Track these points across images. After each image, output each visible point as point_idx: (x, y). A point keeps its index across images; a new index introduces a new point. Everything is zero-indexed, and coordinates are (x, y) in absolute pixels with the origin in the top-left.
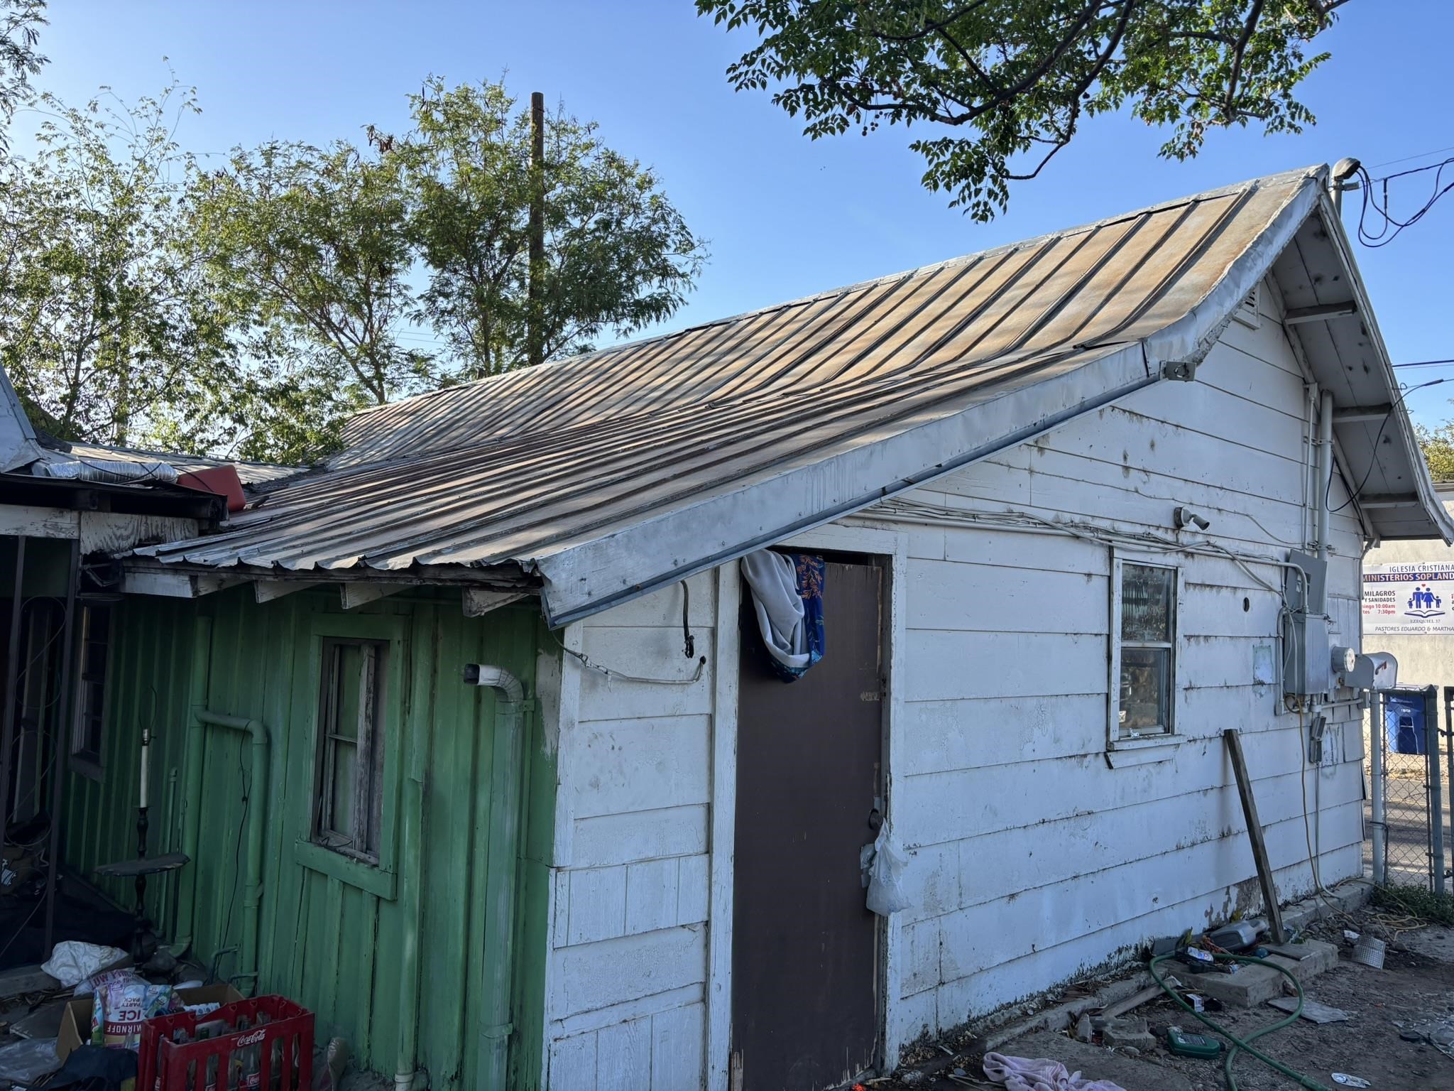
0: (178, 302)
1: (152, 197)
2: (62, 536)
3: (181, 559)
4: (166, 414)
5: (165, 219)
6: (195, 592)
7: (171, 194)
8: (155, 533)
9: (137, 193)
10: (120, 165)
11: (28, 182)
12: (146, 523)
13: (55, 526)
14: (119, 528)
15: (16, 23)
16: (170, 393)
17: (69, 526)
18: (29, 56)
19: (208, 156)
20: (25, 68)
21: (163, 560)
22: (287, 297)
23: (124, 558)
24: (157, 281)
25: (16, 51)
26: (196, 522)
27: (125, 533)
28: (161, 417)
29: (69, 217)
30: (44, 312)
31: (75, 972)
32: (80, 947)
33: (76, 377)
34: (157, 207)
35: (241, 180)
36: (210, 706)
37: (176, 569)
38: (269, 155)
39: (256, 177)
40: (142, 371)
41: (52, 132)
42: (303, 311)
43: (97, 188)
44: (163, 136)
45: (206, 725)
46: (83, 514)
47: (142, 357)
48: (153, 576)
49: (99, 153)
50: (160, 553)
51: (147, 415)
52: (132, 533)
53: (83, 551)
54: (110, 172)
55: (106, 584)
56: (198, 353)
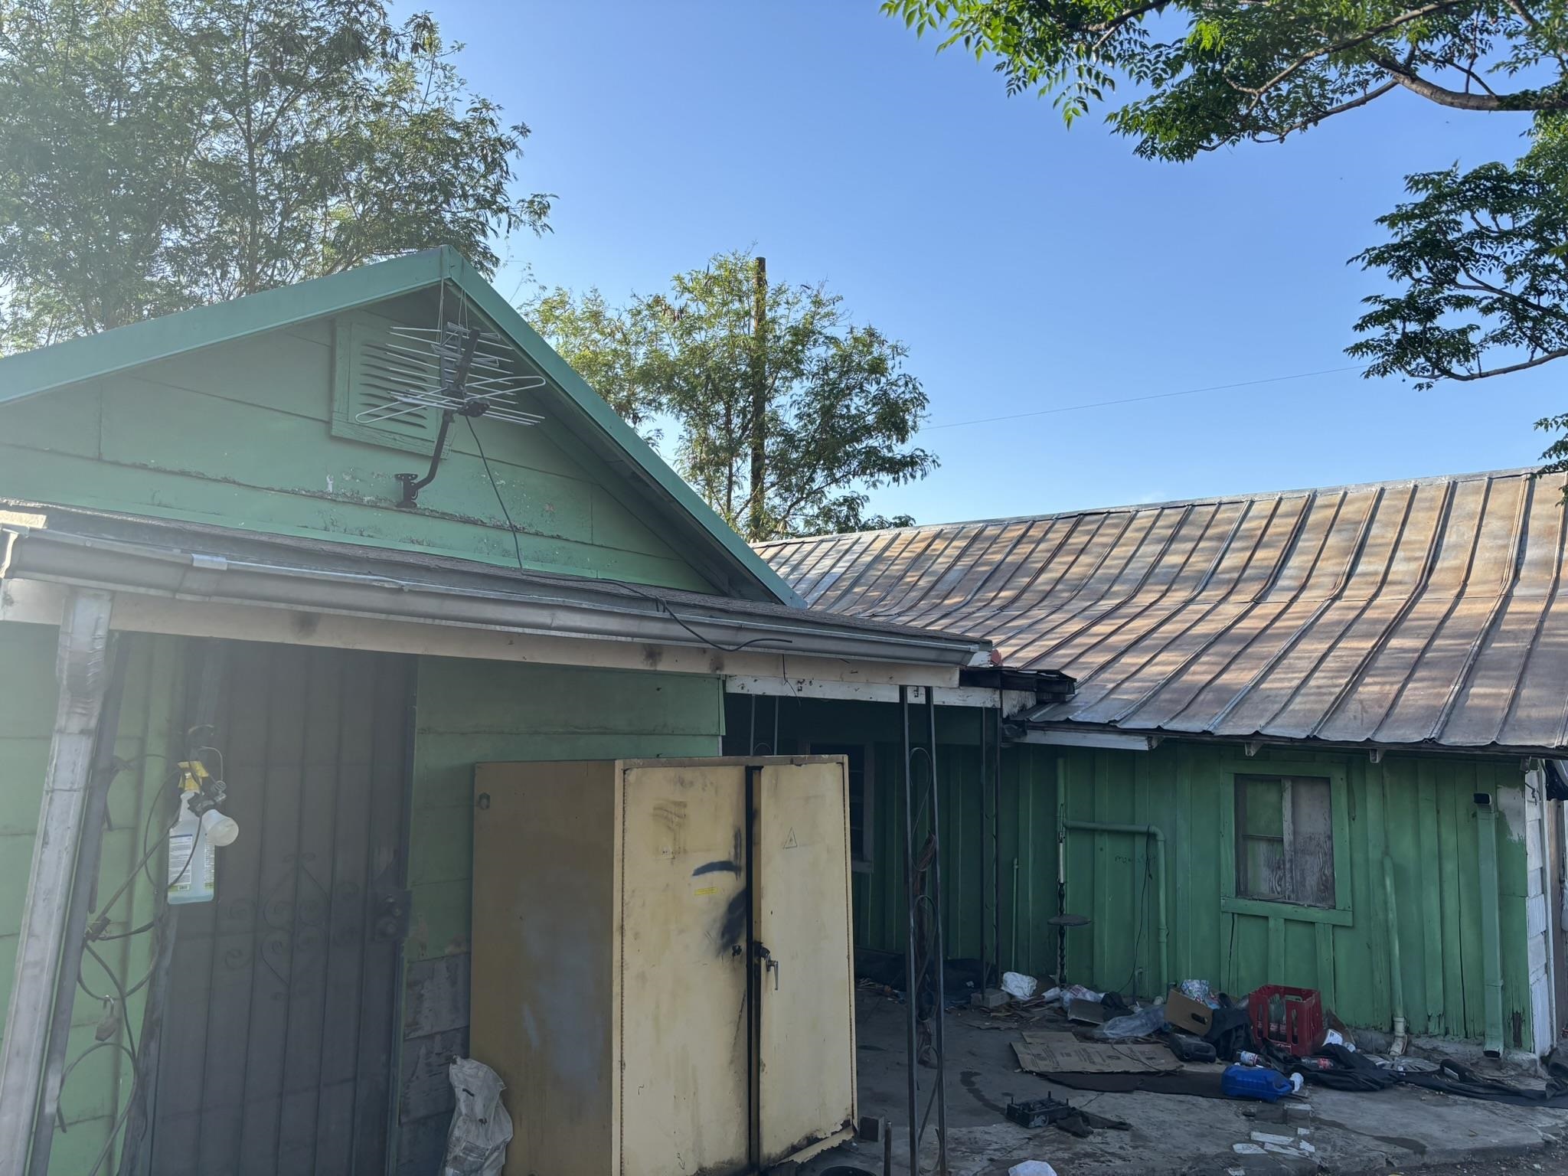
6: (1151, 747)
8: (1023, 702)
12: (1021, 696)
14: (1013, 700)
27: (1015, 703)
36: (1069, 817)
37: (1127, 732)
53: (1004, 716)
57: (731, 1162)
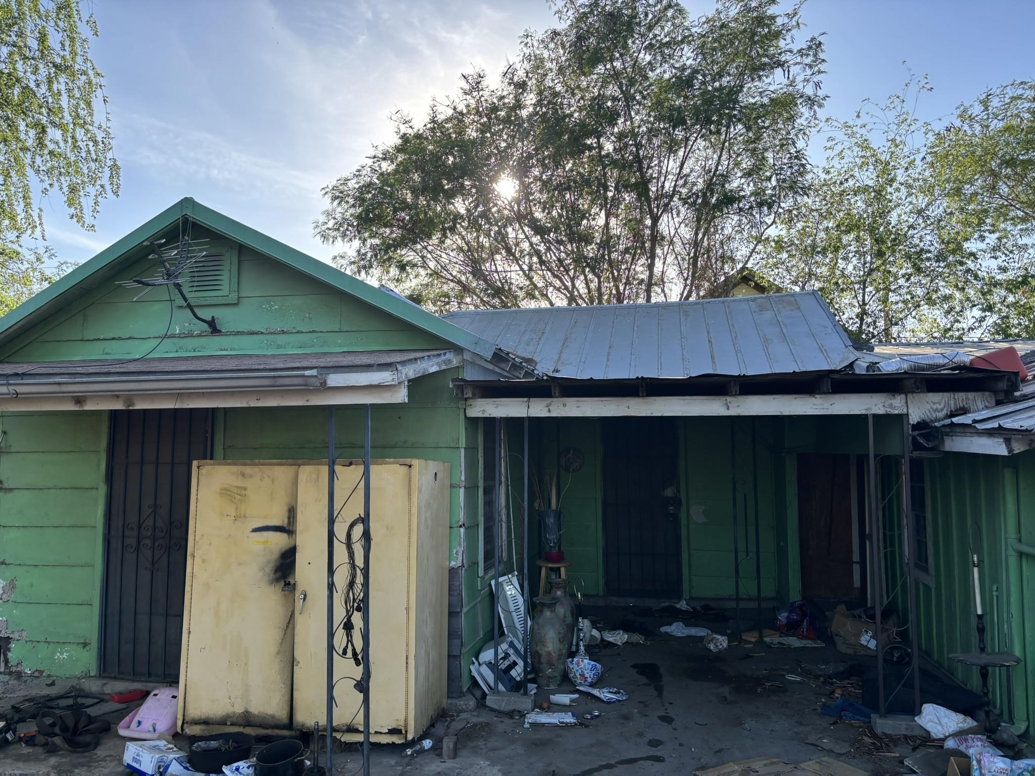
0: (928, 232)
1: (902, 163)
2: (896, 412)
3: (997, 426)
4: (926, 314)
5: (913, 175)
6: (1010, 450)
7: (915, 156)
8: (961, 405)
9: (892, 164)
10: (879, 148)
11: (822, 180)
12: (954, 398)
13: (891, 406)
14: (935, 403)
15: (808, 81)
16: (930, 299)
17: (900, 405)
18: (817, 99)
19: (940, 120)
20: (816, 107)
21: (980, 426)
22: (1011, 205)
23: (944, 426)
24: (911, 220)
25: (809, 98)
26: (991, 394)
27: (940, 407)
28: (924, 317)
29: (849, 194)
30: (840, 261)
31: (940, 728)
32: (942, 711)
33: (864, 300)
34: (907, 169)
35: (966, 127)
36: (1023, 539)
37: (990, 433)
38: (985, 103)
39: (977, 122)
40: (908, 287)
41: (834, 142)
42: (1026, 213)
43: (865, 169)
44: (907, 117)
45: (1021, 554)
46: (909, 395)
47: (908, 277)
48: (971, 438)
49: (864, 145)
50: (975, 421)
51: (915, 317)
52: (945, 407)
53: (911, 422)
54: (873, 156)
55: (930, 445)
56: (948, 266)
57: (273, 717)
